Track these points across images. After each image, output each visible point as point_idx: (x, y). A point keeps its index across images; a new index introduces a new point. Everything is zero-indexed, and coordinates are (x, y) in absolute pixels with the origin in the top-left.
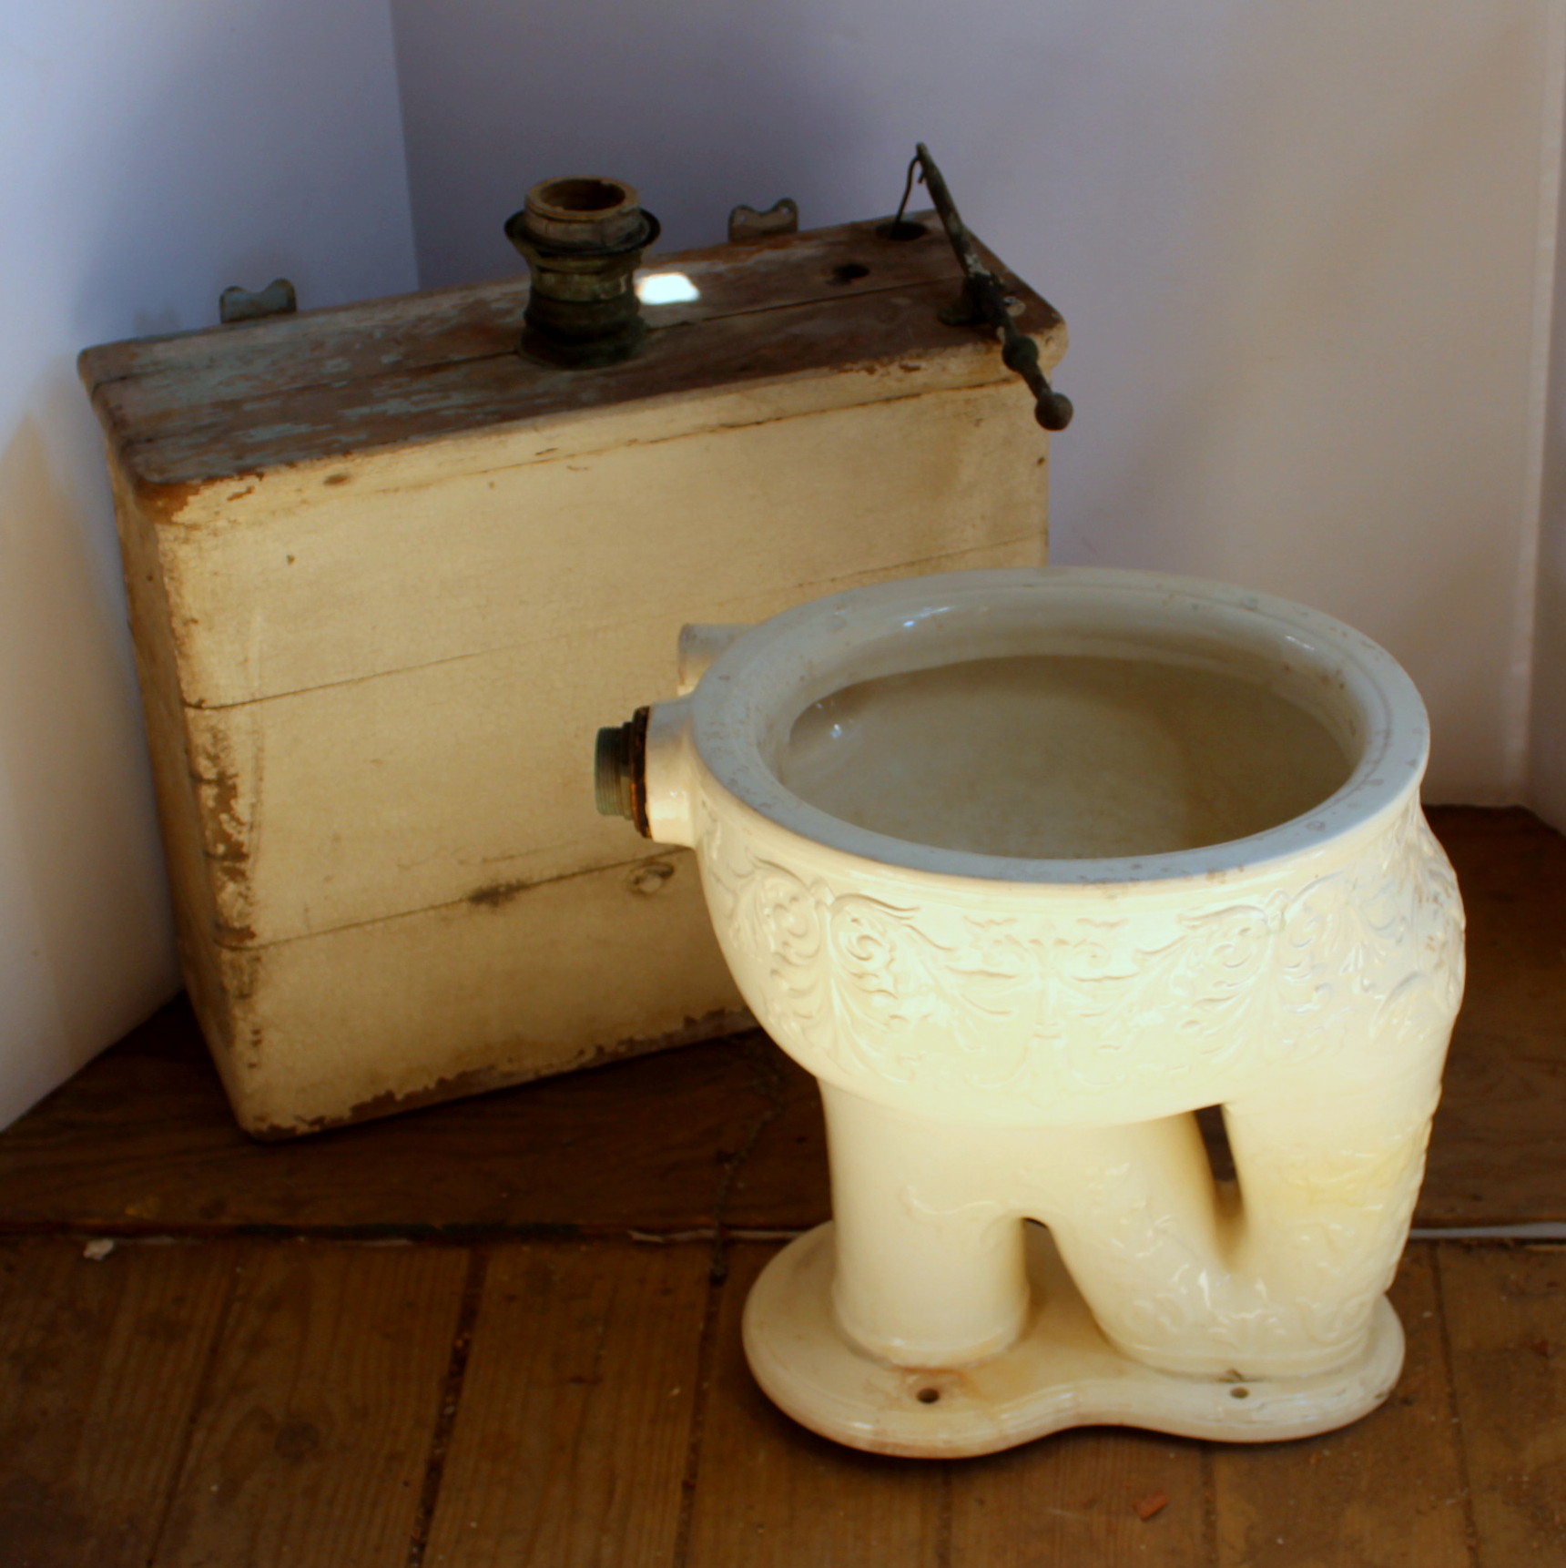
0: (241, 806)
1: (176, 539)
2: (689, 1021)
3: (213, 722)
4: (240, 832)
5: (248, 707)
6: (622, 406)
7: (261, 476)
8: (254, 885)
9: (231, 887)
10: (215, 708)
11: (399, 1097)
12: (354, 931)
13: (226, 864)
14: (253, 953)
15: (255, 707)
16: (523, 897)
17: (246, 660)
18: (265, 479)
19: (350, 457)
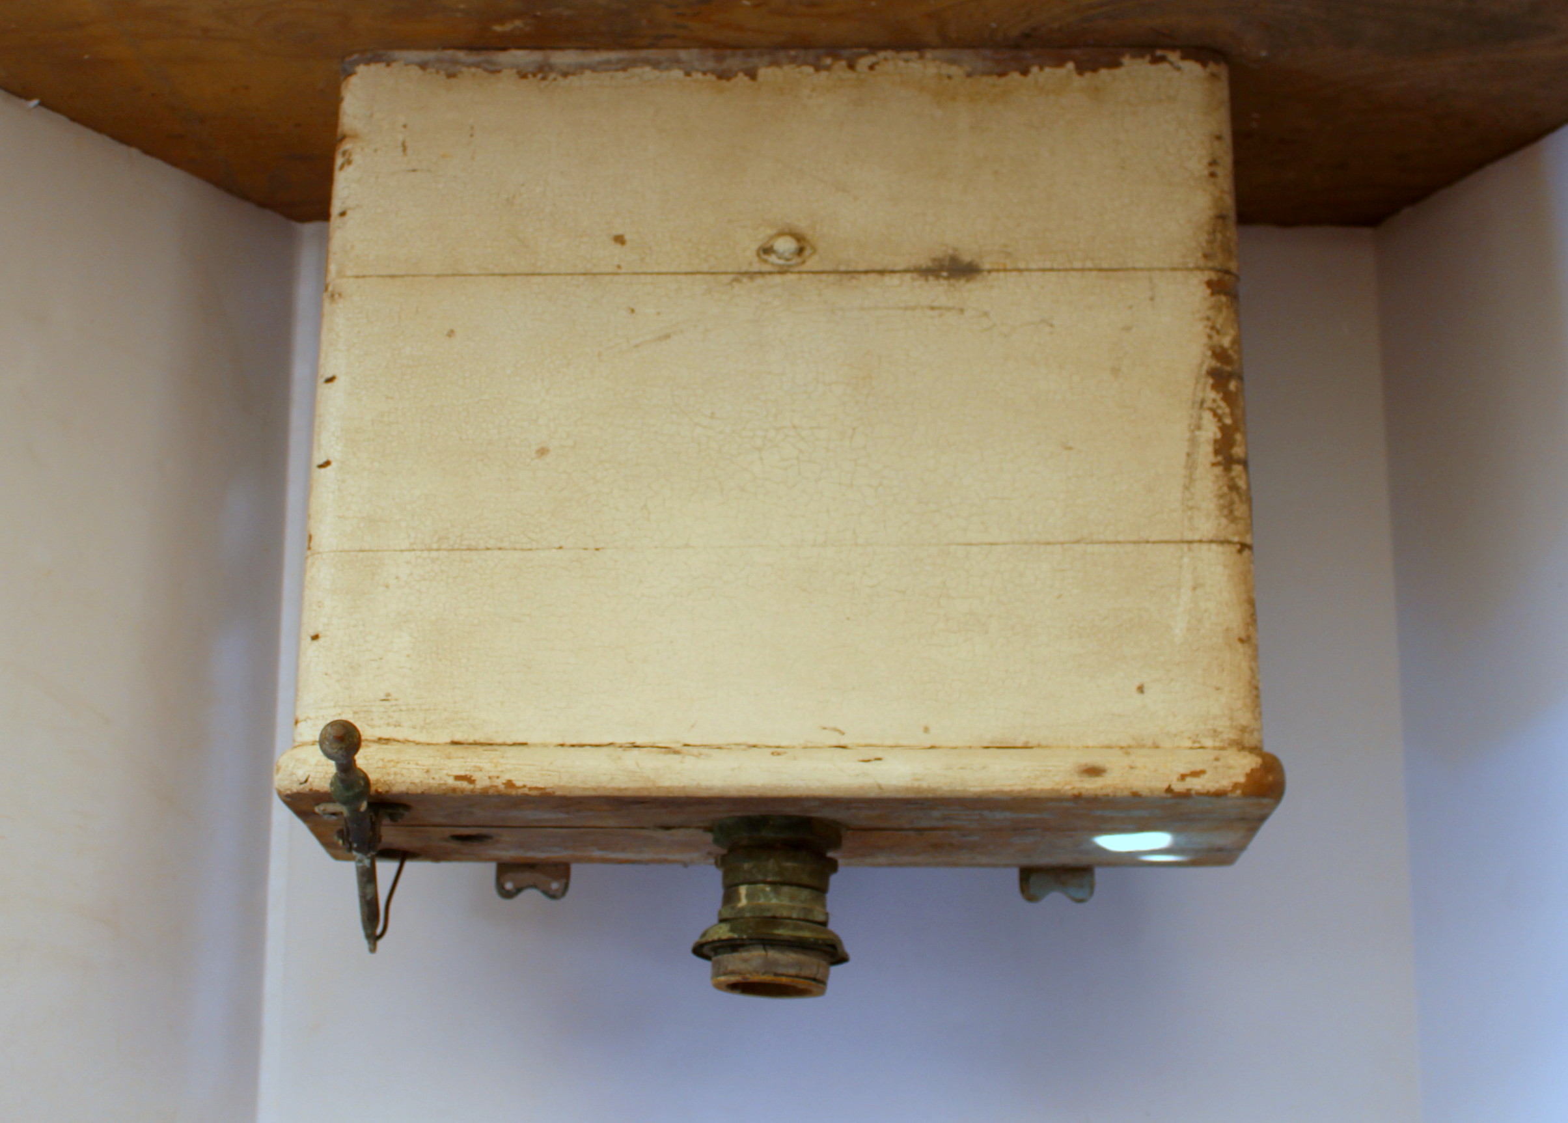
0: (1210, 430)
1: (1252, 732)
2: (752, 75)
3: (1233, 527)
4: (1214, 401)
5: (1197, 537)
6: (784, 794)
7: (1169, 790)
8: (1204, 340)
9: (1226, 342)
10: (1229, 542)
11: (1070, 66)
12: (1105, 265)
13: (1228, 368)
14: (1210, 264)
15: (1189, 536)
16: (925, 262)
17: (1194, 589)
18: (1165, 786)
19: (1076, 792)
